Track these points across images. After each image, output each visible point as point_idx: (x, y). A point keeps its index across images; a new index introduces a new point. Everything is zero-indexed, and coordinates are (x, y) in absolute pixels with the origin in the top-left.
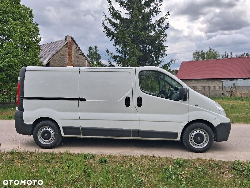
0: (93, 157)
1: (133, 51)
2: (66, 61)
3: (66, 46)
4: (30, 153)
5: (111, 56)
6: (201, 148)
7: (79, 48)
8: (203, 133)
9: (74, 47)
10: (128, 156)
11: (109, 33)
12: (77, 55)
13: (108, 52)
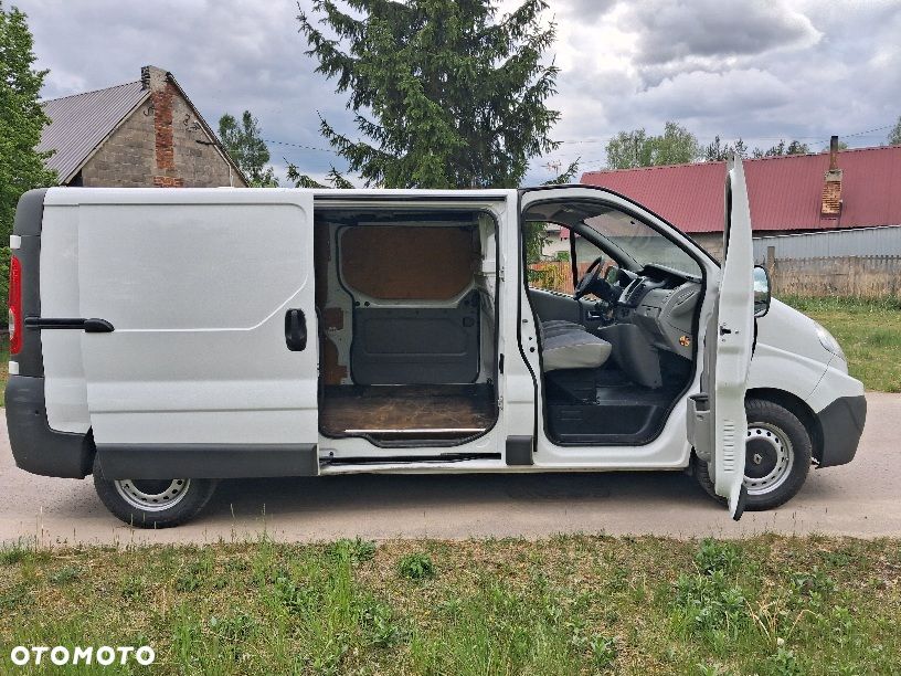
0: (366, 554)
1: (432, 127)
2: (149, 170)
3: (146, 109)
4: (95, 552)
5: (338, 148)
6: (765, 491)
7: (197, 116)
8: (772, 438)
9: (179, 114)
10: (506, 542)
11: (331, 61)
12: (190, 144)
13: (328, 132)
